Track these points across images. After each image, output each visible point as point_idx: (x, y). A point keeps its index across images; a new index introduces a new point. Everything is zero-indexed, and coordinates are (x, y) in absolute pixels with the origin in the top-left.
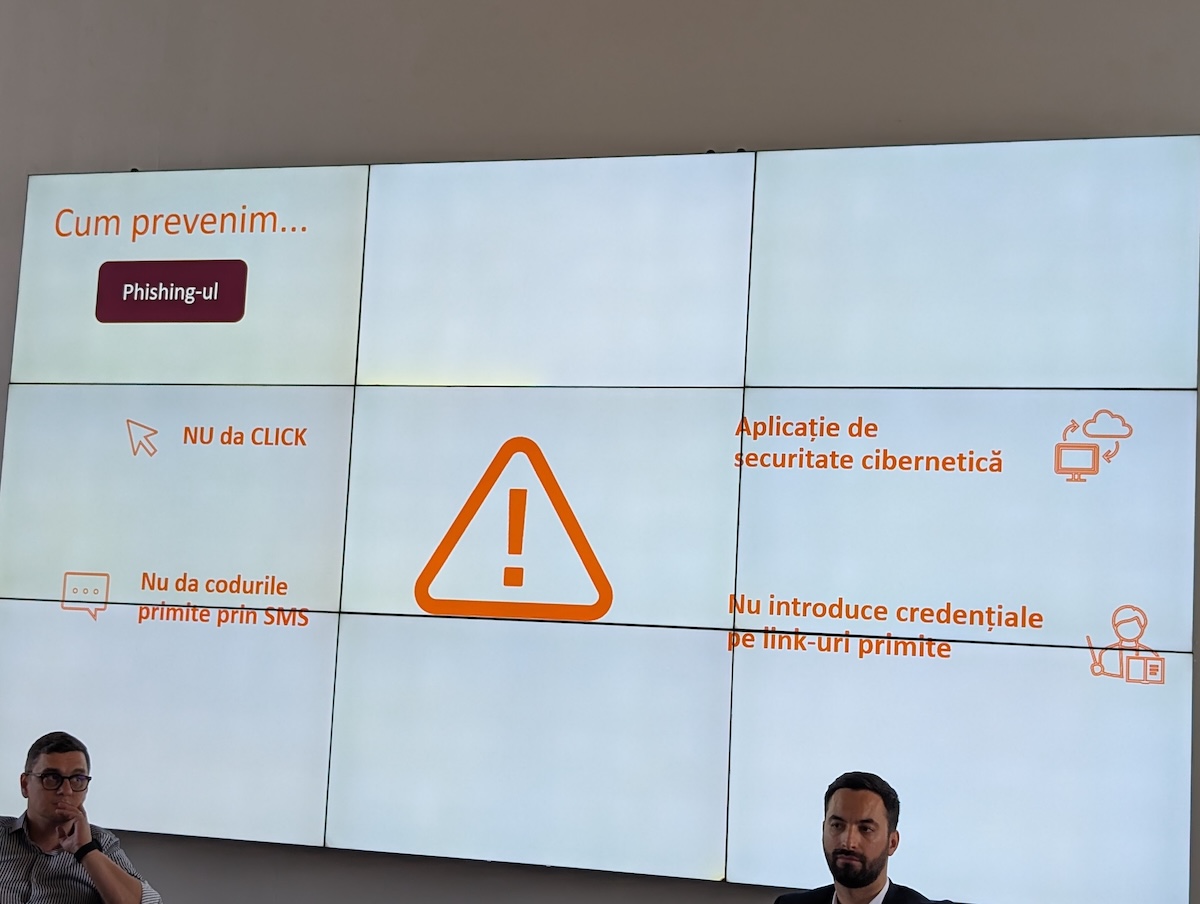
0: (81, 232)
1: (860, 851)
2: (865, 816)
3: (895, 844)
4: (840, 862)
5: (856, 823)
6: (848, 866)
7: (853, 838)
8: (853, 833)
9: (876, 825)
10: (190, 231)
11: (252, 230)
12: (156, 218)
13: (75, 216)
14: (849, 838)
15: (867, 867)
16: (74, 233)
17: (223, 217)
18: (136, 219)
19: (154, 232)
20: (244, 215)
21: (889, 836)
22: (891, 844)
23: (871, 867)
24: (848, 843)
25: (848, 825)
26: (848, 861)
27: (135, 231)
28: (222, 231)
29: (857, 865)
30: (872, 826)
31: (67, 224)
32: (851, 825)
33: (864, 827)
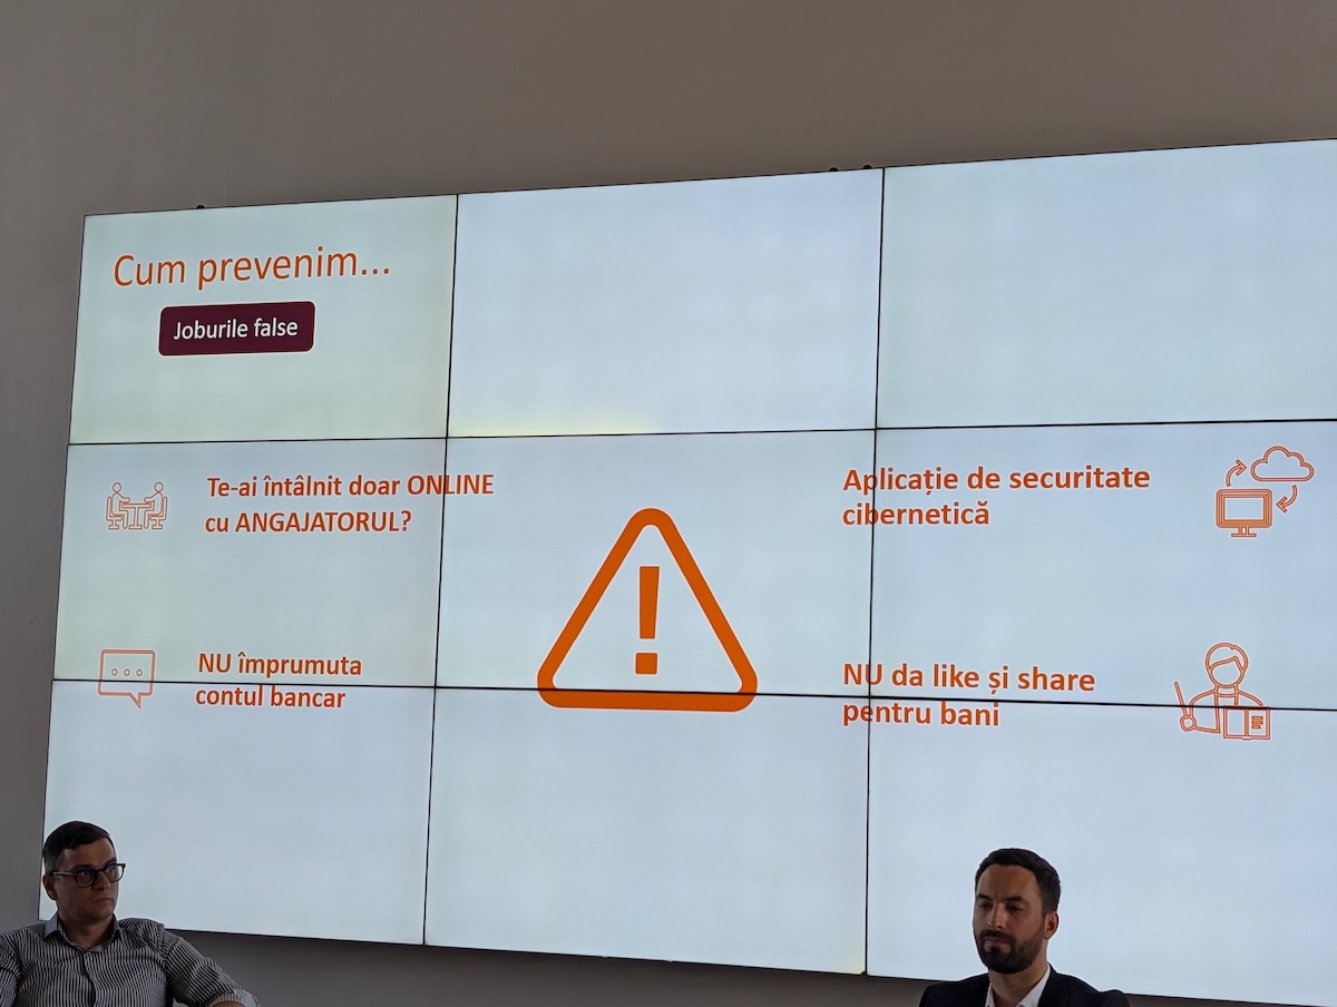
0: (142, 280)
1: (1008, 932)
2: (1013, 892)
3: (1053, 927)
4: (988, 946)
5: (1002, 900)
6: (995, 950)
7: (1001, 916)
8: (999, 912)
9: (1027, 903)
10: (262, 277)
11: (329, 274)
12: (224, 264)
13: (135, 263)
14: (995, 916)
15: (1017, 951)
16: (135, 281)
17: (298, 260)
18: (202, 264)
19: (223, 279)
20: (320, 257)
21: (1044, 917)
22: (1047, 925)
23: (1021, 949)
24: (994, 922)
25: (995, 904)
26: (995, 945)
27: (202, 278)
28: (297, 276)
29: (1005, 948)
30: (1022, 906)
31: (127, 271)
32: (998, 903)
33: (1013, 905)
